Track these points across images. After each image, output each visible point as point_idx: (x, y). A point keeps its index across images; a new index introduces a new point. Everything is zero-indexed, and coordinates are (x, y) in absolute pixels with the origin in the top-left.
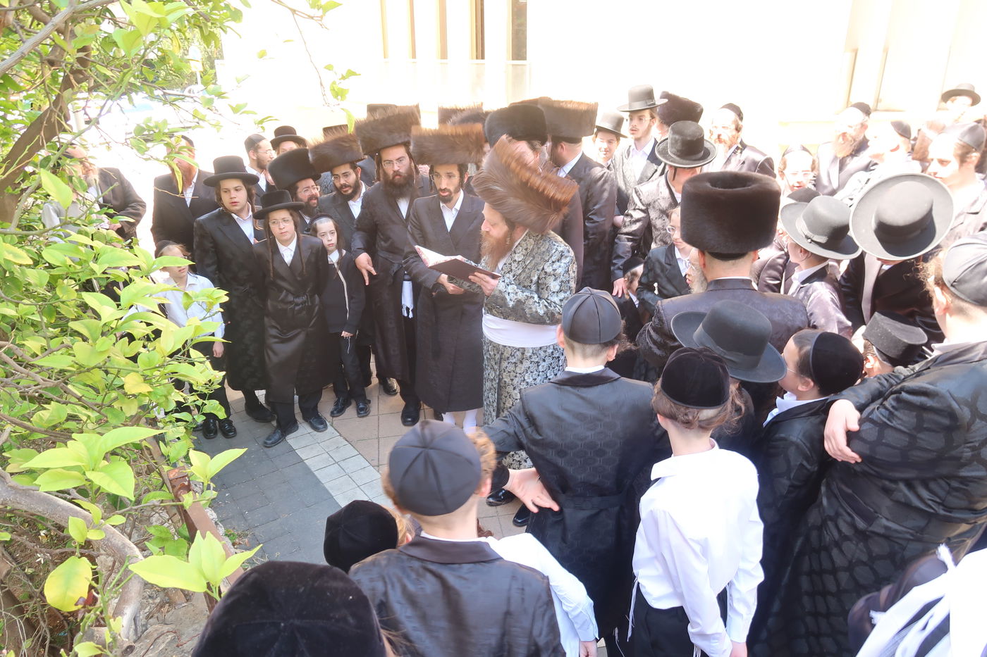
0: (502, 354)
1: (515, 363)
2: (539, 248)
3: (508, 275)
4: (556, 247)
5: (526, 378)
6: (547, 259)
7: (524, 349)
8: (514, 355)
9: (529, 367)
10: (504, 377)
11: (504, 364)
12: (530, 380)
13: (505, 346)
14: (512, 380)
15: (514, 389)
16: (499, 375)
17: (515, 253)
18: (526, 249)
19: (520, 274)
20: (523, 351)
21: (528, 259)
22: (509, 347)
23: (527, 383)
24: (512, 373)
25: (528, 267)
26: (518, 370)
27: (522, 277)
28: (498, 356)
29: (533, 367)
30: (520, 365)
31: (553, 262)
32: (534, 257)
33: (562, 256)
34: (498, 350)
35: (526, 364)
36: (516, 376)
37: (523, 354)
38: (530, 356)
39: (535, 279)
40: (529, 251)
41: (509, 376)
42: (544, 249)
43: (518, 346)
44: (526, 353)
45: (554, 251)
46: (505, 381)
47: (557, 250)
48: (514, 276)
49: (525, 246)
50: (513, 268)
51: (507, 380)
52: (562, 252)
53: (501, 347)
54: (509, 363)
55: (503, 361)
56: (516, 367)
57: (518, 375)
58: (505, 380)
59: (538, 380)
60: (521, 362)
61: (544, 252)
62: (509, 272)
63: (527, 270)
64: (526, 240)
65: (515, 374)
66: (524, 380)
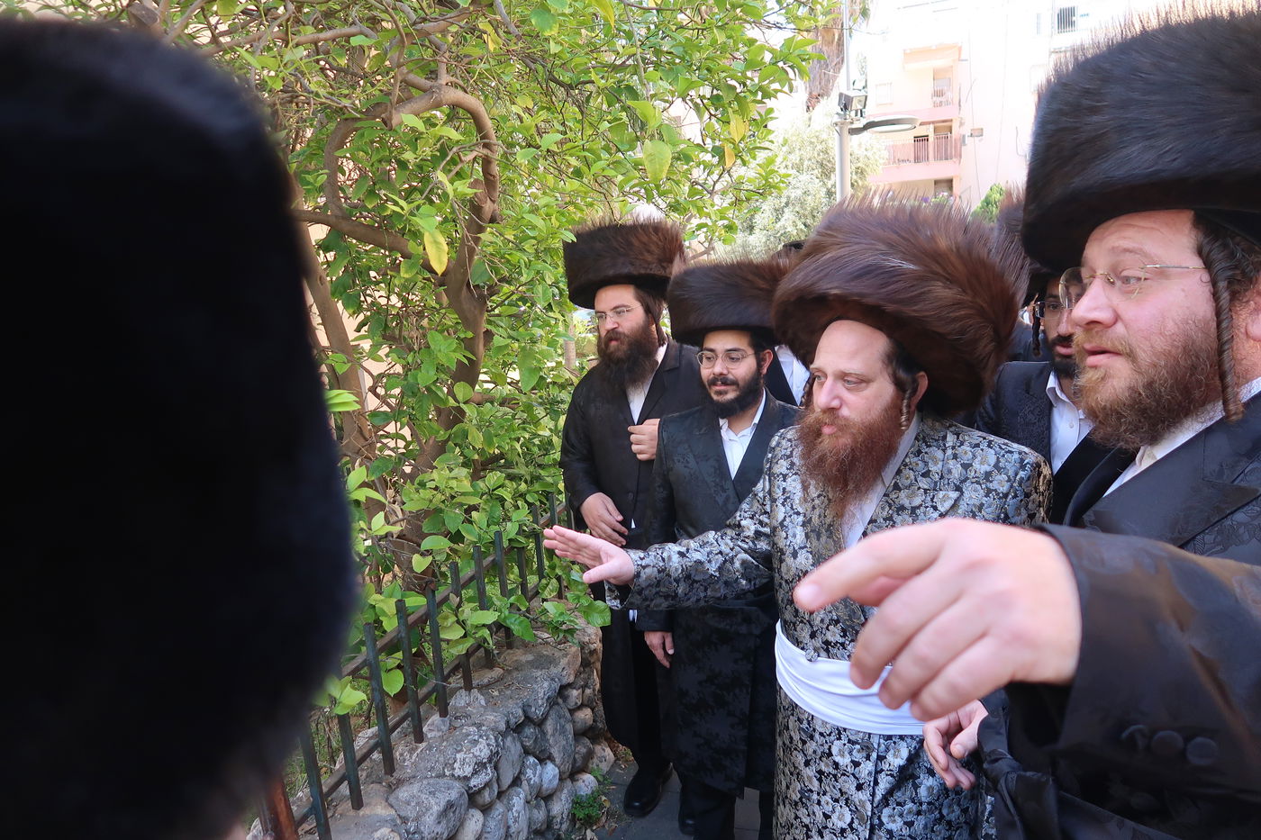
0: (881, 758)
13: (889, 737)
17: (897, 487)
18: (926, 474)
21: (945, 498)
22: (902, 738)
23: (949, 823)
24: (909, 805)
28: (867, 767)
34: (867, 748)
41: (901, 815)
53: (875, 741)
56: (916, 787)
57: (924, 807)
64: (919, 452)
65: (915, 808)
66: (942, 816)
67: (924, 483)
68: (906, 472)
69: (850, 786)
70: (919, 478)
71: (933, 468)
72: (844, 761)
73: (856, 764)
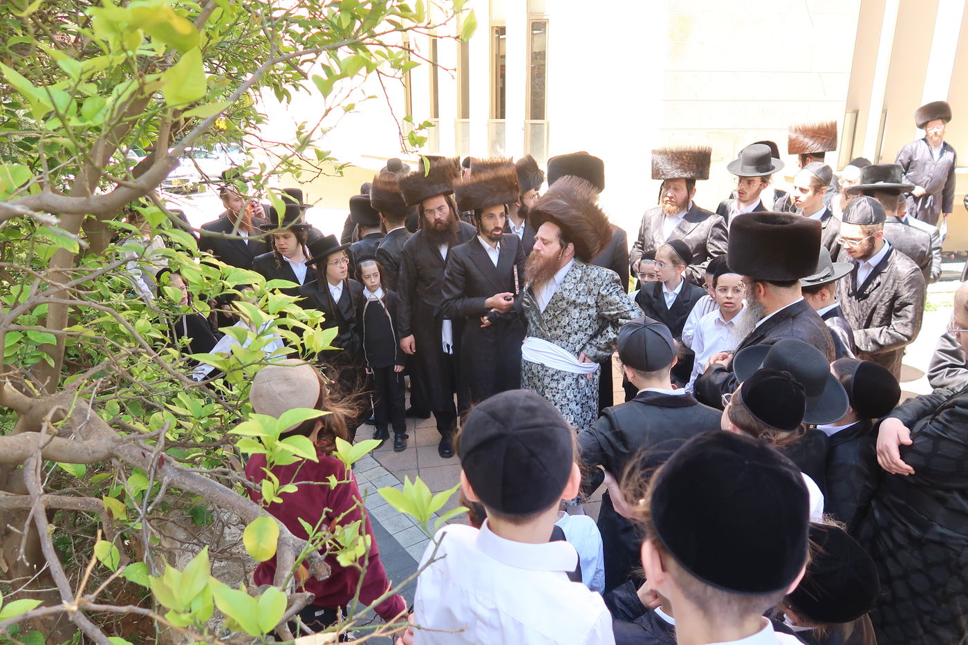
5: (567, 394)
12: (571, 397)
14: (554, 396)
15: (555, 404)
18: (575, 278)
23: (568, 399)
26: (560, 387)
30: (562, 382)
36: (558, 393)
40: (579, 279)
49: (573, 276)
51: (549, 396)
56: (558, 384)
59: (578, 397)
64: (573, 270)
65: (557, 391)
67: (574, 281)
68: (568, 277)
69: (536, 380)
71: (577, 276)
72: (535, 371)
73: (539, 372)
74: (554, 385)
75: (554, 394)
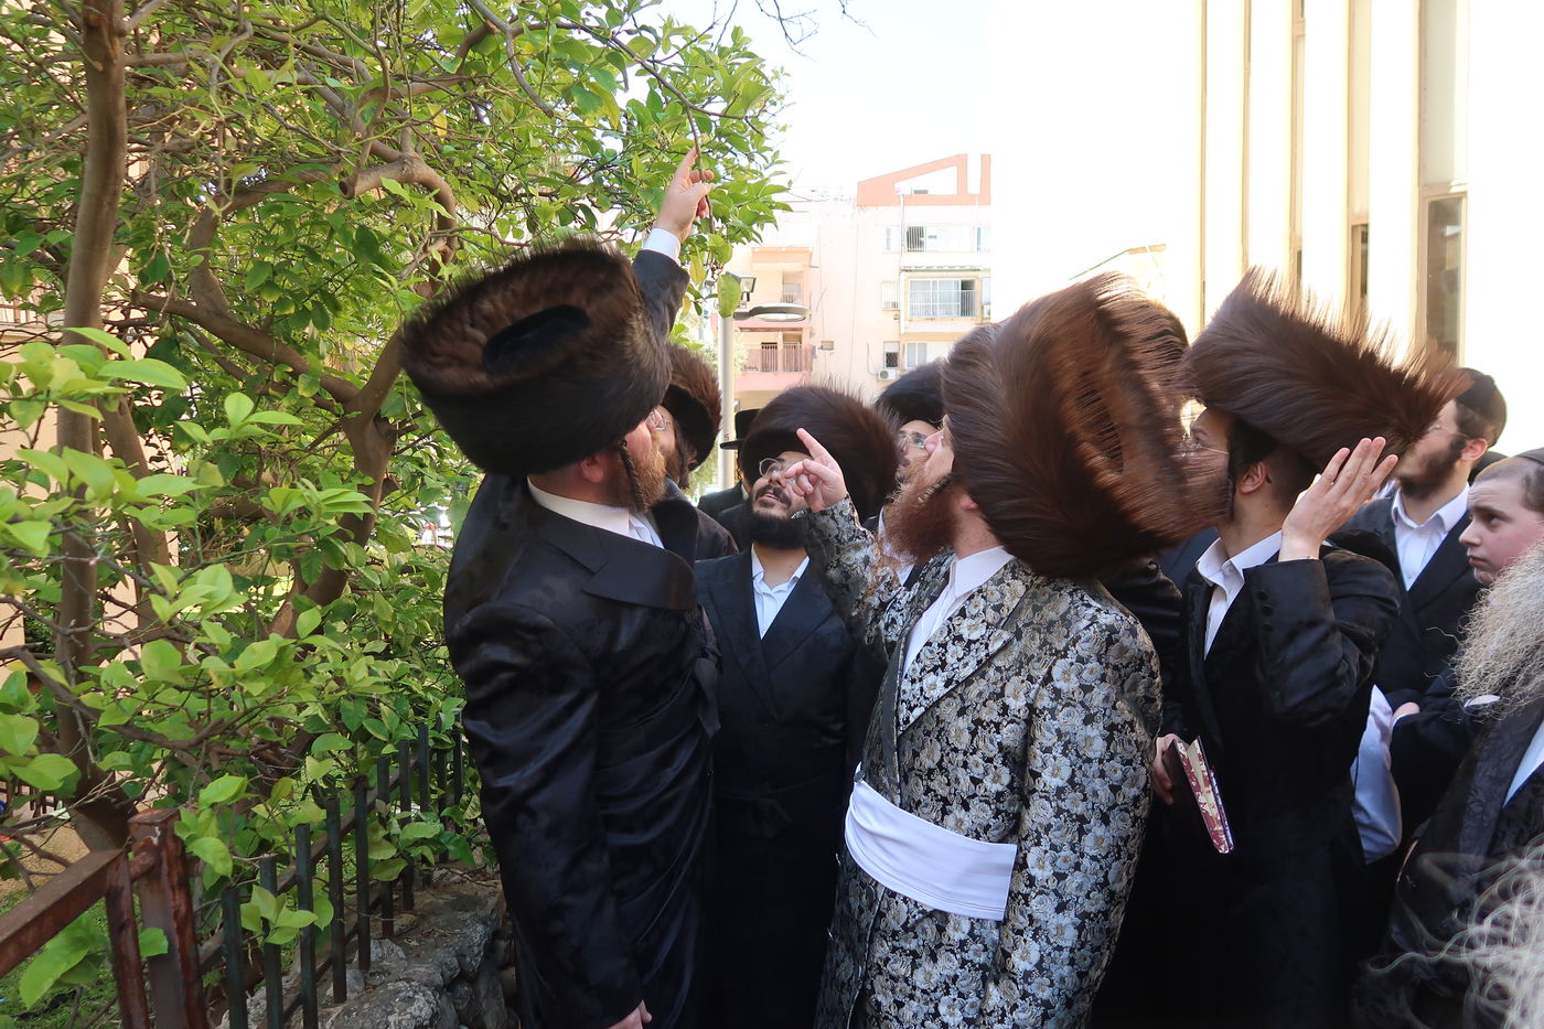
0: (881, 915)
1: (914, 954)
2: (1036, 609)
3: (930, 678)
4: (1091, 611)
5: (942, 1009)
6: (1060, 646)
7: (945, 915)
8: (913, 929)
9: (955, 979)
10: (878, 988)
11: (882, 949)
13: (893, 895)
14: (900, 1005)
16: (865, 977)
17: (962, 613)
18: (997, 608)
19: (968, 681)
20: (940, 918)
22: (905, 900)
25: (998, 662)
26: (919, 978)
27: (973, 690)
28: (868, 919)
29: (968, 981)
30: (927, 966)
31: (1080, 660)
32: (1018, 635)
33: (1110, 642)
35: (947, 965)
37: (941, 930)
38: (963, 943)
39: (1017, 704)
40: (1005, 613)
41: (893, 990)
42: (1052, 615)
43: (930, 902)
44: (950, 930)
45: (1085, 623)
46: (879, 1004)
47: (1093, 620)
48: (948, 683)
49: (995, 598)
50: (950, 659)
51: (885, 1000)
52: (1112, 630)
53: (881, 892)
54: (894, 949)
55: (877, 940)
56: (914, 966)
57: (918, 993)
58: (880, 998)
60: (934, 958)
61: (1052, 623)
62: (934, 670)
63: (991, 672)
64: (1001, 581)
65: (908, 990)
66: (937, 1014)
67: (991, 616)
68: (978, 599)
70: (989, 610)
74: (900, 967)
75: (900, 998)
